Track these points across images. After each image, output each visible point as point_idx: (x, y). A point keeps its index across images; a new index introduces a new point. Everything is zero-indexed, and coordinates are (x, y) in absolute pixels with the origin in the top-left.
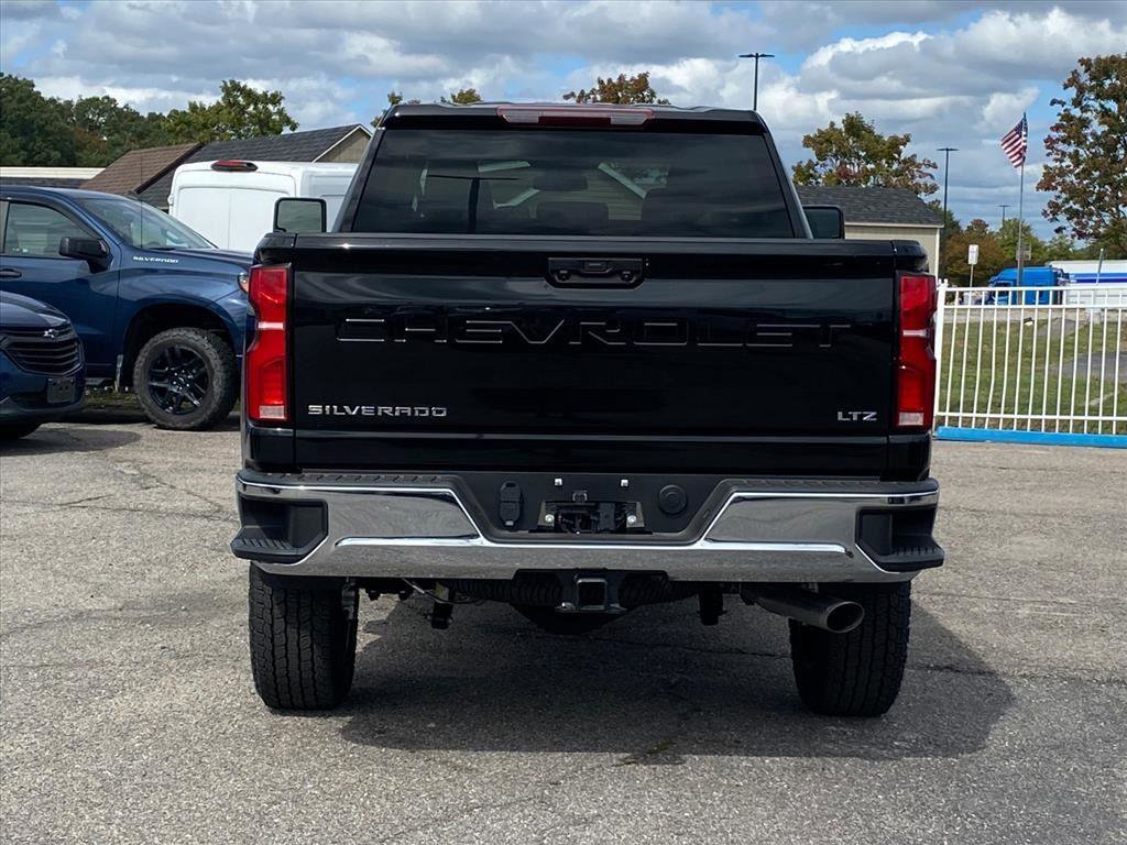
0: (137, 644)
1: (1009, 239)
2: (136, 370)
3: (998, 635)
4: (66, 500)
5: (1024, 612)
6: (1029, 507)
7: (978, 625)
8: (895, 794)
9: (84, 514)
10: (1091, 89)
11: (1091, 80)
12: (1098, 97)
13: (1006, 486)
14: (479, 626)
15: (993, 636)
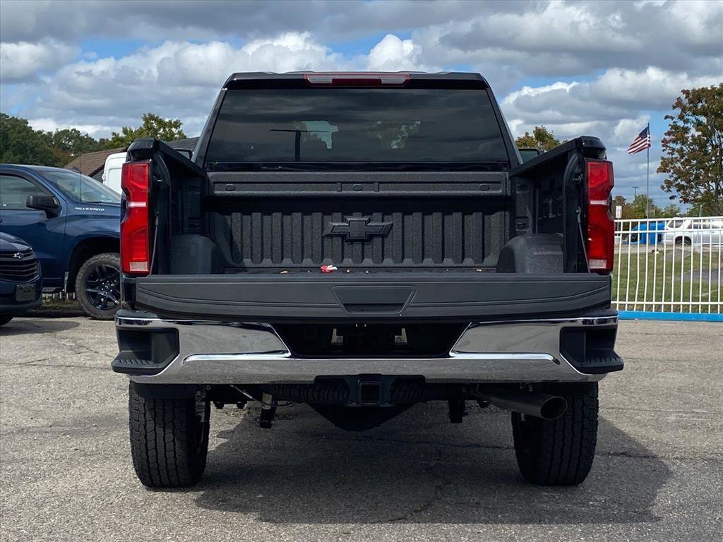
0: (58, 448)
1: (639, 207)
2: (77, 281)
3: (656, 434)
4: (24, 361)
5: (672, 418)
6: (668, 356)
7: (641, 427)
8: (593, 536)
9: (35, 369)
10: (690, 109)
11: (690, 103)
12: (694, 113)
13: (651, 344)
14: (297, 432)
15: (653, 435)
